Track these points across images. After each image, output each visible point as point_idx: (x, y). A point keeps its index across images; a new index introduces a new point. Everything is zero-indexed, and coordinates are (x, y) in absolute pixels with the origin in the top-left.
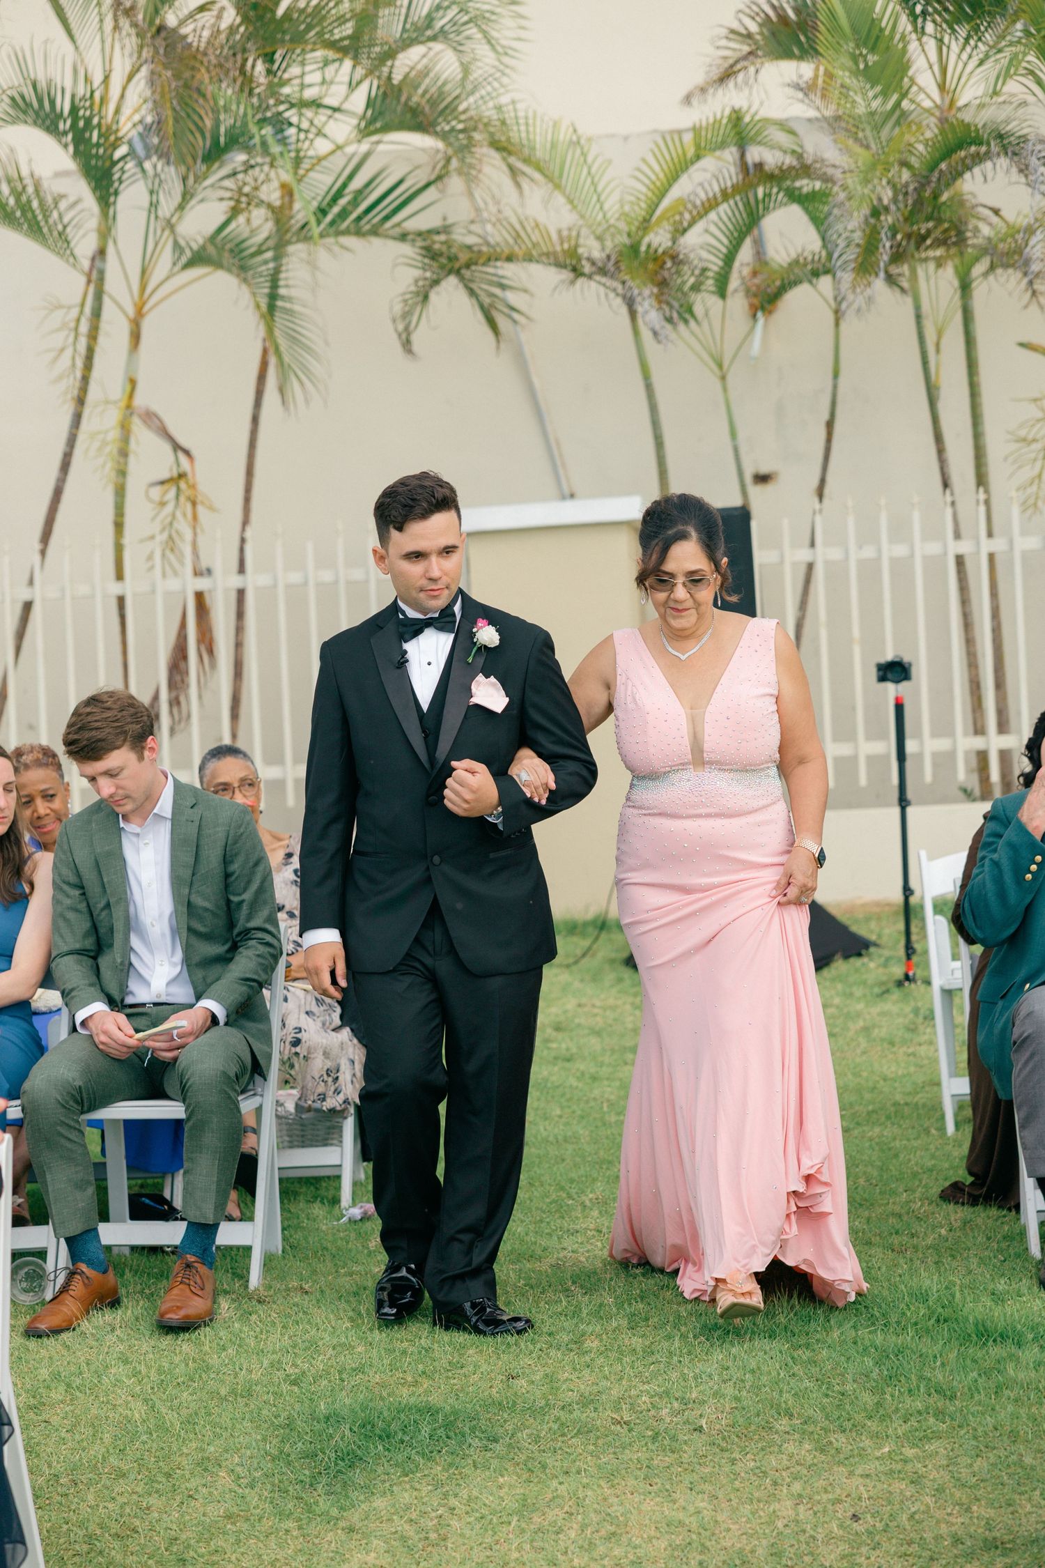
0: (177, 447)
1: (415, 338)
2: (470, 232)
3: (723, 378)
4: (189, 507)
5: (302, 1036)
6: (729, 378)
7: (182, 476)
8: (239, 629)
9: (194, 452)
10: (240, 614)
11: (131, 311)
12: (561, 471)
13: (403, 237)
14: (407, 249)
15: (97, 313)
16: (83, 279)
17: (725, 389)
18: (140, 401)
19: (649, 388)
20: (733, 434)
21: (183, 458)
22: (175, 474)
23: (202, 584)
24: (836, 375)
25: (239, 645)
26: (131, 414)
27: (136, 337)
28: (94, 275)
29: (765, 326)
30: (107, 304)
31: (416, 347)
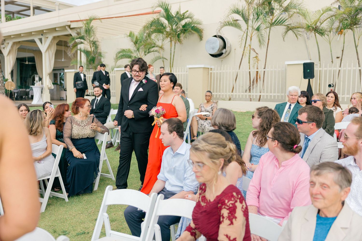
0: (256, 53)
1: (284, 39)
2: (294, 24)
3: (330, 44)
4: (257, 61)
5: (206, 126)
6: (331, 44)
7: (257, 57)
8: (264, 76)
9: (258, 54)
10: (264, 74)
11: (250, 36)
12: (309, 56)
13: (285, 25)
14: (285, 27)
15: (247, 37)
16: (243, 33)
17: (330, 45)
18: (252, 47)
19: (318, 45)
20: (331, 52)
21: (257, 54)
22: (256, 56)
23: (250, 70)
24: (344, 43)
25: (264, 78)
26: (250, 49)
27: (251, 39)
28: (246, 32)
29: (340, 36)
30: (248, 36)
31: (285, 40)
